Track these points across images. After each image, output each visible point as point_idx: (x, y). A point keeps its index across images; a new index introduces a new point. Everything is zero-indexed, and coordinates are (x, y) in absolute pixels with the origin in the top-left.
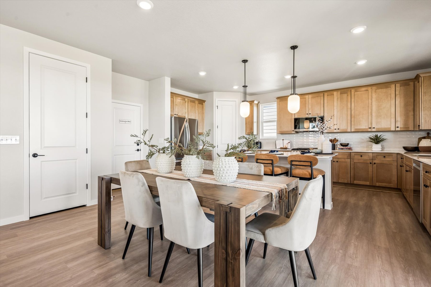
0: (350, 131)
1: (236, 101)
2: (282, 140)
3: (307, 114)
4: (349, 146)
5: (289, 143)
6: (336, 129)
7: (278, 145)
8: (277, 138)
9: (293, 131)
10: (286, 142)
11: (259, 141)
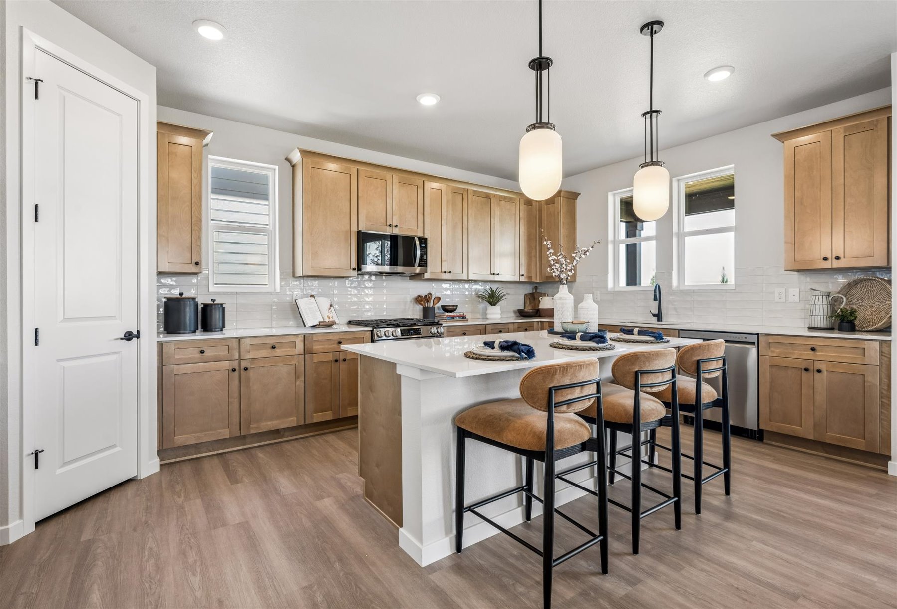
0: (467, 279)
1: (139, 101)
2: (312, 298)
3: (390, 225)
4: (459, 311)
5: (332, 308)
6: (445, 272)
7: (307, 312)
8: (280, 289)
9: (354, 269)
10: (324, 302)
11: (213, 300)
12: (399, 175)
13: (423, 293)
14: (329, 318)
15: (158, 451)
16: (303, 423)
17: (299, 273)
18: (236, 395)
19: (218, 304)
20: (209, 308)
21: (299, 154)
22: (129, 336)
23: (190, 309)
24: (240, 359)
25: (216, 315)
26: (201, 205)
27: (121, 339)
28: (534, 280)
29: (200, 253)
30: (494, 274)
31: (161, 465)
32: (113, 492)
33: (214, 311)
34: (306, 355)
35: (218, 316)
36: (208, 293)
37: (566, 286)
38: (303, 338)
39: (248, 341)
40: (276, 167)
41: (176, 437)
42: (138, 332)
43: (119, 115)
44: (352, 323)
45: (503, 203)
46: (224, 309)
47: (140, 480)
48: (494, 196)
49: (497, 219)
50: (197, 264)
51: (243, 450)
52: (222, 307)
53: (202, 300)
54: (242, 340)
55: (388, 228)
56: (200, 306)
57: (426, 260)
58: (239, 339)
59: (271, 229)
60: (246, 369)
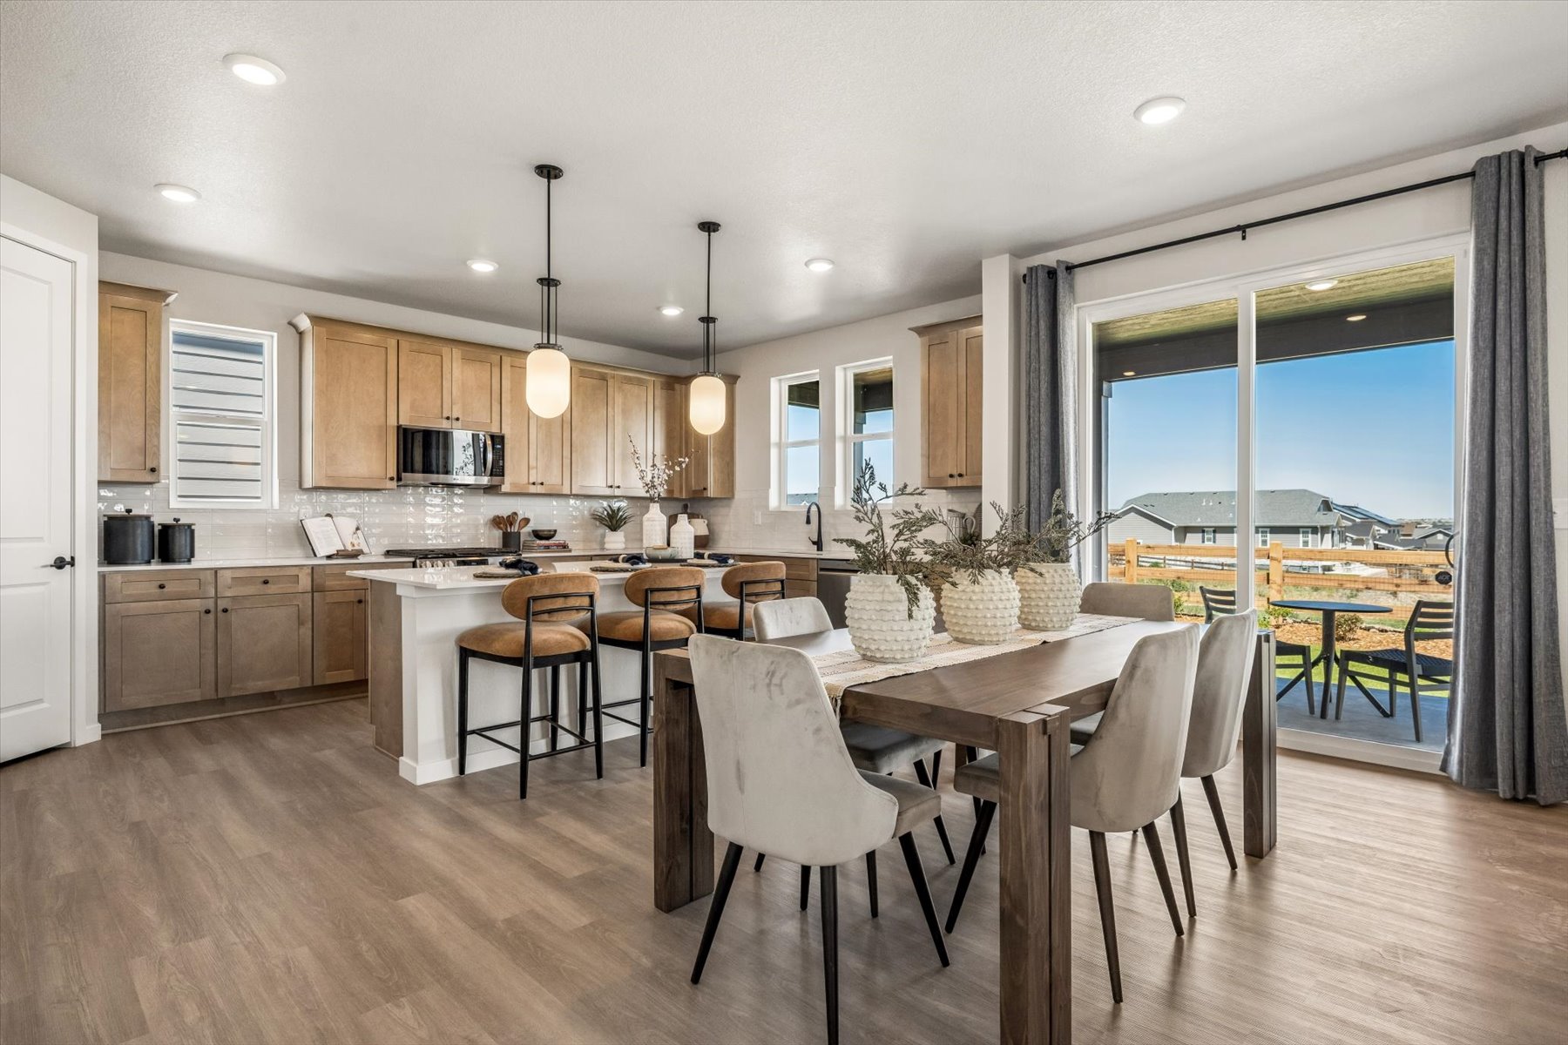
0: (569, 493)
1: (75, 262)
2: (329, 519)
3: (448, 418)
4: (558, 539)
5: (358, 532)
6: (534, 484)
7: (318, 538)
8: (280, 505)
9: (392, 479)
10: (347, 525)
11: (177, 520)
12: (463, 348)
13: (505, 513)
14: (353, 545)
15: (99, 715)
16: (309, 684)
17: (308, 484)
18: (211, 644)
19: (184, 525)
20: (170, 531)
21: (308, 321)
22: (60, 564)
23: (142, 531)
24: (216, 598)
25: (180, 541)
26: (159, 391)
27: (51, 566)
28: (676, 495)
29: (157, 455)
30: (611, 487)
31: (103, 735)
32: (39, 758)
33: (177, 535)
34: (315, 594)
35: (183, 542)
36: (168, 510)
37: (658, 504)
38: (310, 571)
39: (228, 574)
40: (275, 334)
41: (123, 699)
42: (73, 558)
43: (45, 282)
44: (390, 553)
45: (627, 387)
46: (192, 532)
47: (75, 748)
48: (614, 378)
49: (618, 409)
50: (153, 470)
51: (221, 718)
52: (189, 529)
53: (159, 519)
54: (220, 573)
55: (445, 421)
56: (157, 529)
57: (503, 467)
58: (216, 571)
59: (266, 420)
60: (225, 611)
